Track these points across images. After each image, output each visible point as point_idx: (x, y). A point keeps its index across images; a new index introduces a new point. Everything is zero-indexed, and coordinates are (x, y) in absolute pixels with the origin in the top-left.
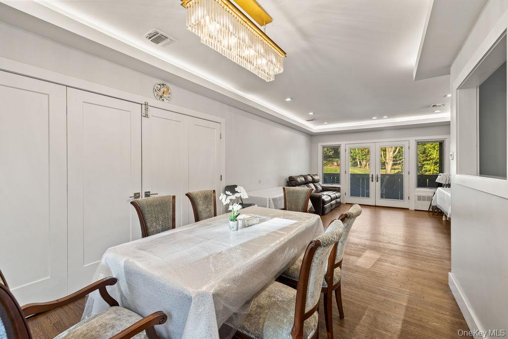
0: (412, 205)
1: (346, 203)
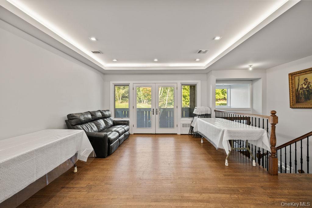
0: (179, 130)
1: (134, 134)
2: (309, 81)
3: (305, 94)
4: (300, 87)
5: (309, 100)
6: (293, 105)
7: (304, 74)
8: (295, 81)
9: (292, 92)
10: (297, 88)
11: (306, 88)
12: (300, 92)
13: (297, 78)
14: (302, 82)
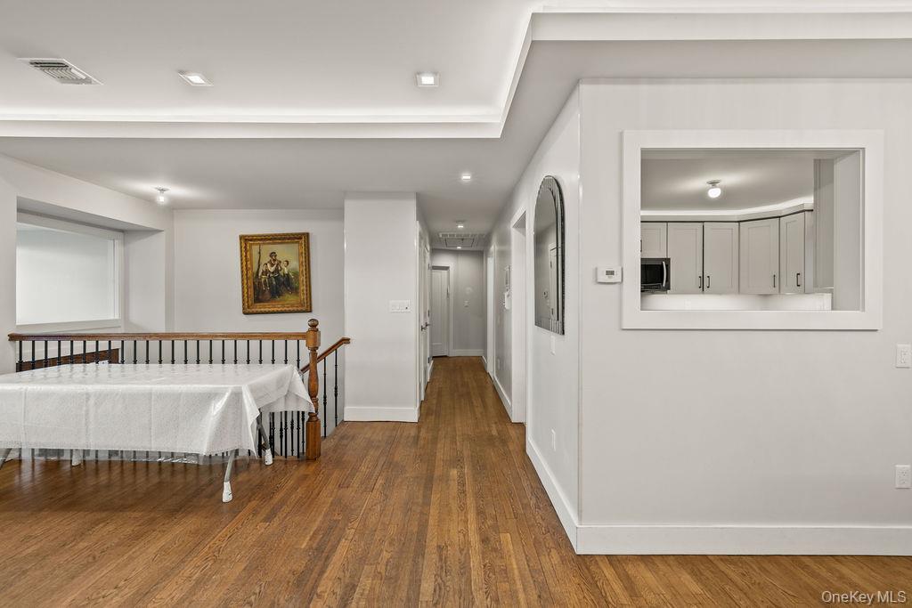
2: (277, 258)
3: (271, 284)
4: (262, 268)
5: (279, 296)
6: (248, 307)
7: (269, 244)
8: (251, 255)
9: (247, 279)
10: (255, 270)
11: (273, 273)
12: (263, 280)
13: (255, 249)
14: (266, 258)
